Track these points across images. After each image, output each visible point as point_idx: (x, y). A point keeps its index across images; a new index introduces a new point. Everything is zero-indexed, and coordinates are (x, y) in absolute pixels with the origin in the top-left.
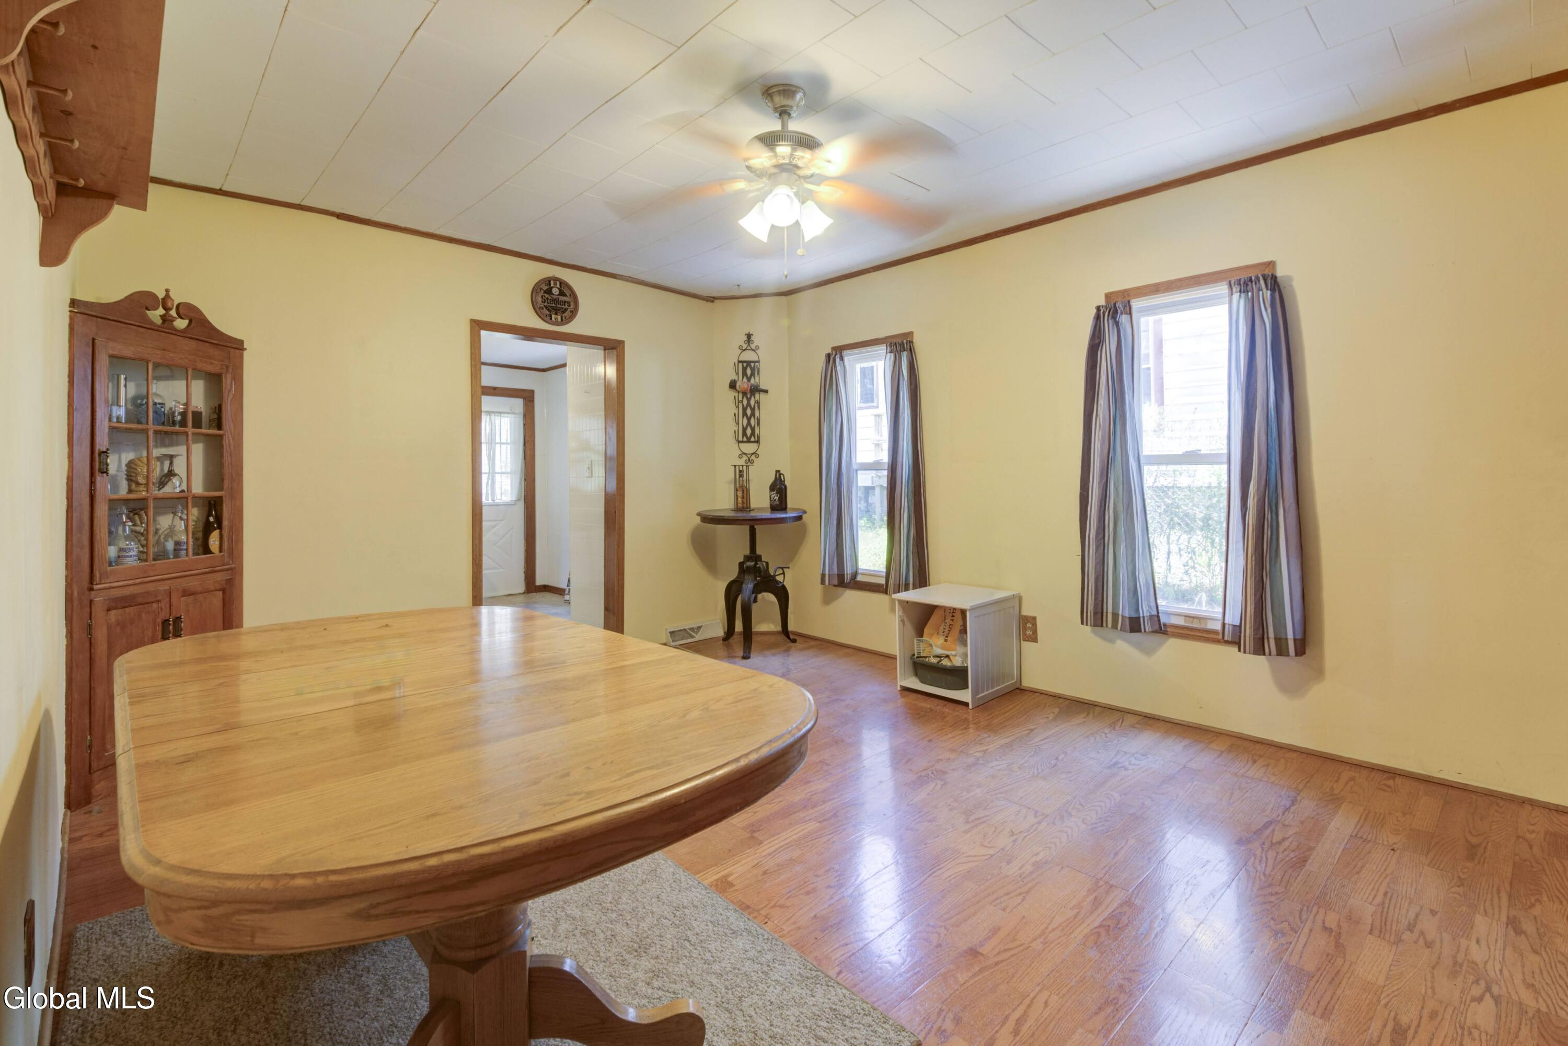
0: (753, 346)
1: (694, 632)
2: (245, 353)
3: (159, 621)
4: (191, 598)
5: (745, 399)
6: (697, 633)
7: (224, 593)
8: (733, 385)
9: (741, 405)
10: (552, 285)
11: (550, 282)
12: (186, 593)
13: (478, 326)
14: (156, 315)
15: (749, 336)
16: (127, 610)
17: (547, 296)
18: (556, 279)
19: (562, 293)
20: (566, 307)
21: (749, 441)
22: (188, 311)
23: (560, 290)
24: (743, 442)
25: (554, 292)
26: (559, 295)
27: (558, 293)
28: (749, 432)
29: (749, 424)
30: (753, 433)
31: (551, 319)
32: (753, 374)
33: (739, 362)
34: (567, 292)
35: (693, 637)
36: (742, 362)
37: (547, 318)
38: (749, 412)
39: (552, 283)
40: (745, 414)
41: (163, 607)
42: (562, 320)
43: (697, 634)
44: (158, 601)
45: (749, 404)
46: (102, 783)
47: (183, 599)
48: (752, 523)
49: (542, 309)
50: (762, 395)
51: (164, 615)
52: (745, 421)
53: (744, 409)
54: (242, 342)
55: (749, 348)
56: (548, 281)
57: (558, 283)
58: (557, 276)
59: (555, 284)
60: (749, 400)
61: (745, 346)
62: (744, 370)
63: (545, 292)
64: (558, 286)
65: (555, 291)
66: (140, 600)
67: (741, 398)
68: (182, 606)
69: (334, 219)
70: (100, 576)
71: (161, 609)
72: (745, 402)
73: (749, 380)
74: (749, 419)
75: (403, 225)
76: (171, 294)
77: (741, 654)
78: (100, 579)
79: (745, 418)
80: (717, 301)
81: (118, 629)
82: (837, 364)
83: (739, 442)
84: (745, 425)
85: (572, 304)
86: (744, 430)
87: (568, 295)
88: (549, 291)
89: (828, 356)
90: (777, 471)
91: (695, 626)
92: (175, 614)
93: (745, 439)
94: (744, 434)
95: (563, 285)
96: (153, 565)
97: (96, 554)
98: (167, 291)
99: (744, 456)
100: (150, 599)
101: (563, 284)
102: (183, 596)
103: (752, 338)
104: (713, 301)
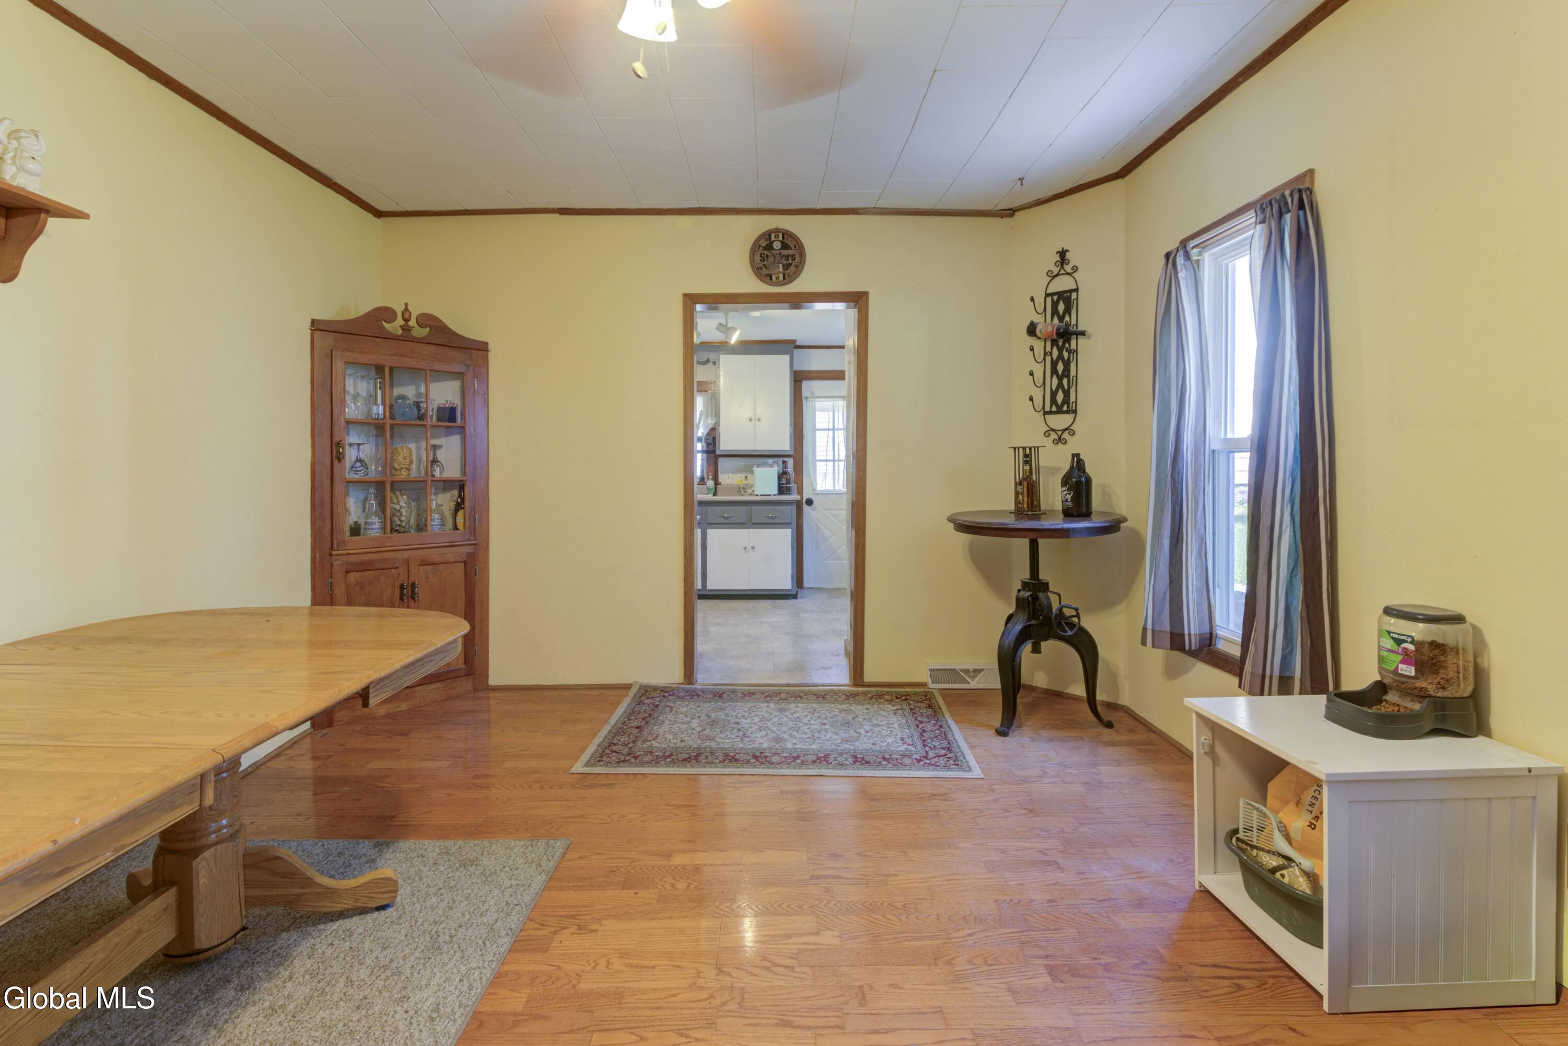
0: (1068, 268)
1: (969, 676)
2: (490, 354)
3: (397, 584)
4: (430, 567)
5: (1055, 349)
6: (973, 678)
7: (465, 565)
8: (1032, 330)
9: (1048, 359)
10: (773, 239)
11: (770, 236)
12: (424, 563)
13: (691, 300)
14: (394, 328)
15: (1063, 254)
16: (366, 573)
17: (766, 253)
18: (777, 231)
19: (785, 246)
20: (790, 261)
21: (1060, 411)
22: (426, 320)
23: (782, 242)
24: (1051, 413)
25: (775, 247)
26: (780, 249)
27: (779, 247)
28: (1060, 397)
29: (1060, 385)
30: (1066, 400)
31: (771, 279)
32: (1068, 310)
33: (1047, 295)
34: (791, 243)
35: (969, 683)
36: (1052, 295)
37: (767, 278)
38: (1060, 367)
39: (773, 236)
40: (1054, 371)
41: (401, 574)
42: (784, 278)
43: (973, 680)
44: (397, 568)
45: (1060, 356)
46: (343, 712)
47: (421, 568)
48: (1033, 535)
49: (761, 268)
50: (1081, 340)
51: (403, 579)
52: (1055, 381)
53: (1054, 364)
54: (486, 344)
55: (1062, 272)
56: (767, 235)
57: (780, 235)
58: (781, 226)
59: (777, 236)
60: (1060, 350)
61: (1056, 270)
62: (1055, 305)
63: (764, 249)
64: (780, 238)
65: (777, 245)
66: (377, 566)
67: (1048, 349)
68: (419, 574)
69: (557, 216)
70: (338, 544)
71: (399, 575)
72: (1055, 353)
73: (1061, 319)
74: (1060, 379)
75: (613, 207)
76: (410, 308)
77: (997, 724)
78: (338, 547)
79: (1055, 377)
80: (1016, 214)
81: (358, 588)
82: (1179, 267)
83: (1045, 413)
84: (1054, 388)
85: (797, 257)
86: (1054, 394)
87: (792, 246)
88: (769, 247)
89: (1167, 256)
90: (1073, 456)
91: (971, 667)
92: (411, 582)
93: (1054, 409)
94: (1053, 401)
95: (786, 236)
96: (390, 537)
97: (334, 526)
98: (406, 305)
99: (1052, 433)
100: (388, 566)
101: (786, 234)
102: (421, 565)
103: (1068, 256)
104: (1012, 215)
